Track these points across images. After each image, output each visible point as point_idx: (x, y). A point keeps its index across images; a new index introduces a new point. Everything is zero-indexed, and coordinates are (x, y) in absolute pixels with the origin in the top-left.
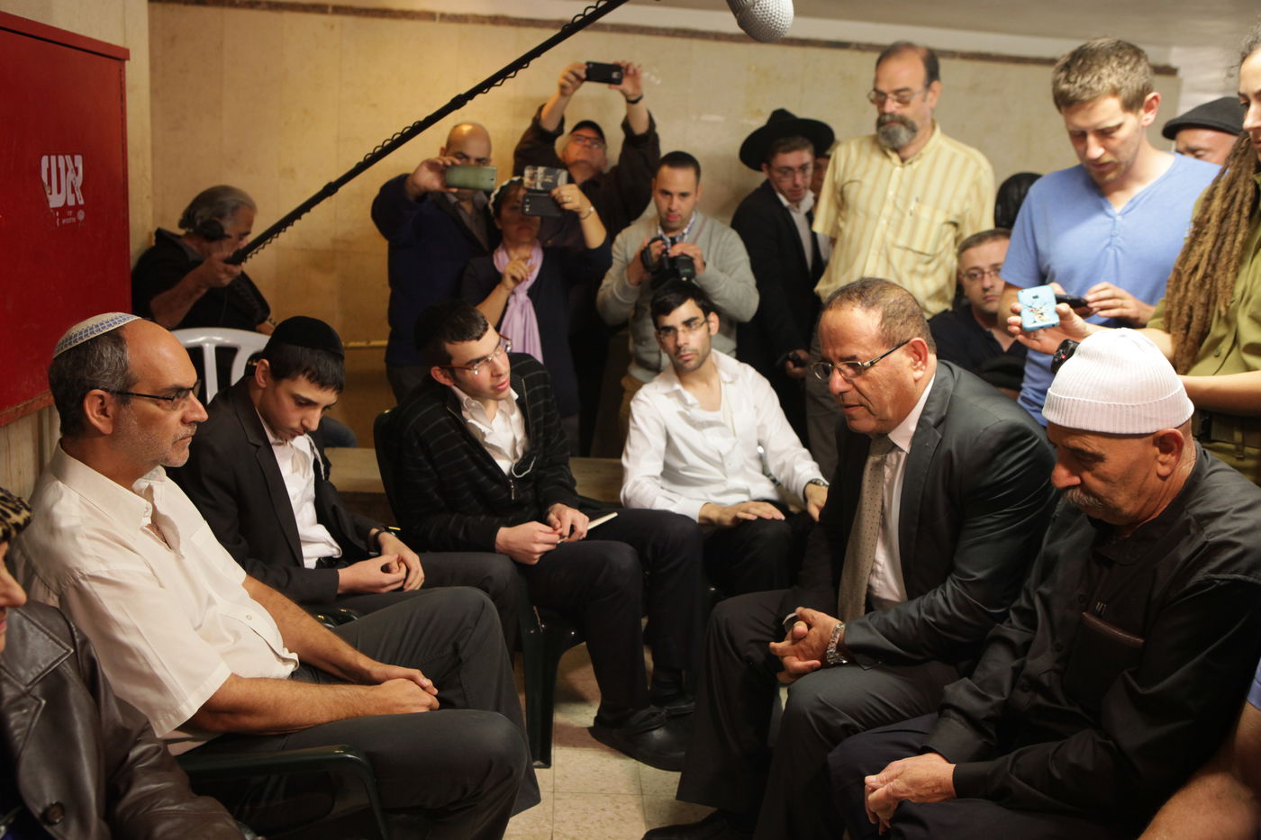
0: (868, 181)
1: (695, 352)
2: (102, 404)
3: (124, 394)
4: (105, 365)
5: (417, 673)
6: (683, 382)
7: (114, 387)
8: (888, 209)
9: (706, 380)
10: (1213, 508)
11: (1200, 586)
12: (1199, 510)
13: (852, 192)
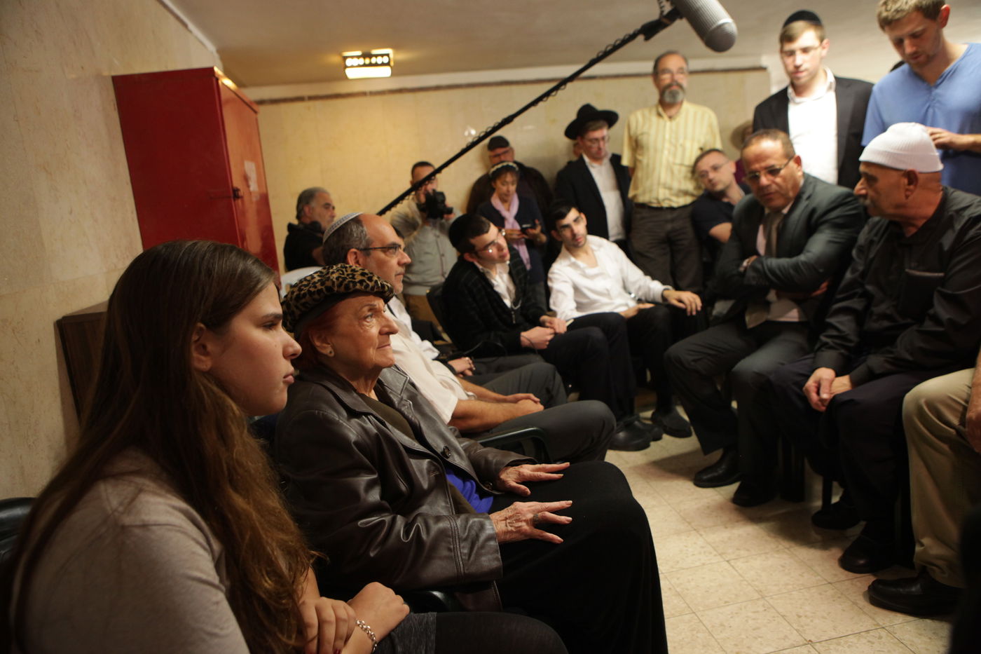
0: (653, 132)
1: (583, 235)
2: (356, 258)
3: (367, 250)
4: (355, 235)
5: (532, 396)
6: (574, 256)
7: (361, 247)
8: (667, 145)
9: (586, 252)
10: (963, 205)
11: (972, 238)
12: (955, 208)
13: (644, 139)
